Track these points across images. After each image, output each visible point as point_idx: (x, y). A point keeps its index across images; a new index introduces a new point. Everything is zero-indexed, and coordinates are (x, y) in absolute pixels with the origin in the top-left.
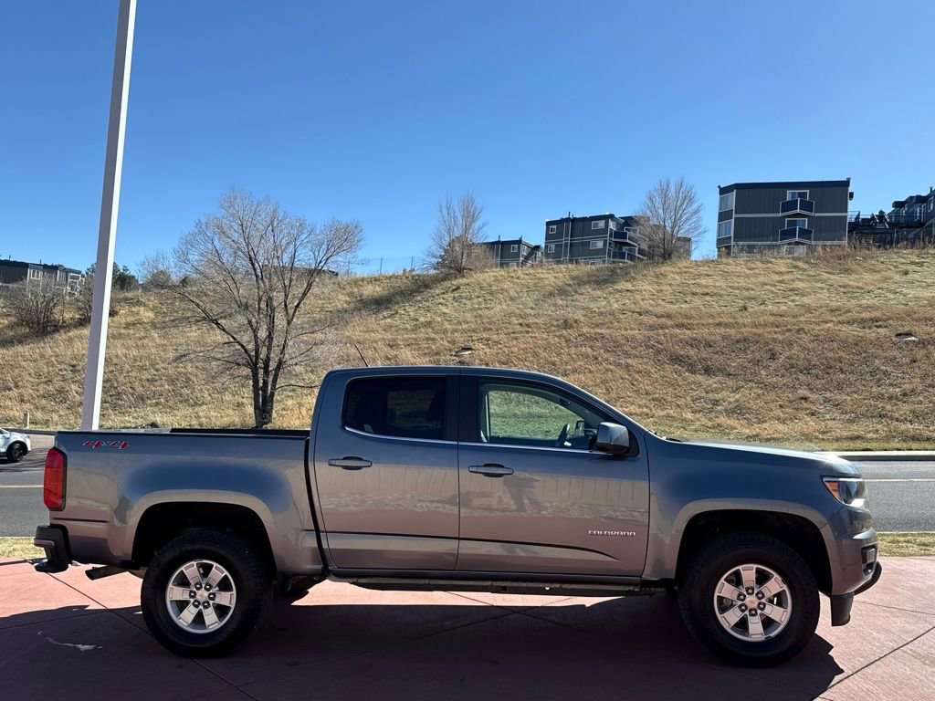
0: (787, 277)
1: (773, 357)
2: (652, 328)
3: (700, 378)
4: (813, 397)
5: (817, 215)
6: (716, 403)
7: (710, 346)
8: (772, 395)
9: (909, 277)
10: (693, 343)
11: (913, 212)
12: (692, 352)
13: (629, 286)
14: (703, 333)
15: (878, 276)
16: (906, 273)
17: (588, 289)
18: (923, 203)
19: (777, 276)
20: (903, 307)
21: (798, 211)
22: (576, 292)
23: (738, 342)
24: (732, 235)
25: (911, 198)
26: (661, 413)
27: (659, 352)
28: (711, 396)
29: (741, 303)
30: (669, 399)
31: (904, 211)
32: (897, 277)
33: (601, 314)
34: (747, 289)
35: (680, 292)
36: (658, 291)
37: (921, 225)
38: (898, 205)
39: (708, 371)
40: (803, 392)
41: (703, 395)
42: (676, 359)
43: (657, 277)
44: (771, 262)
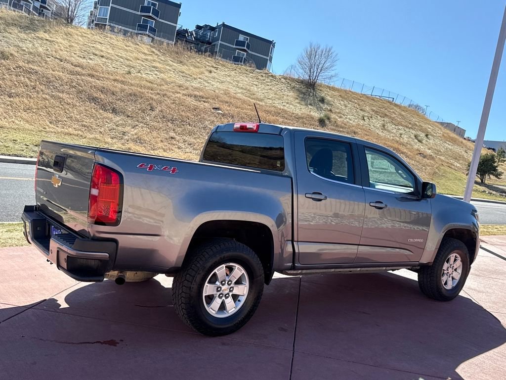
0: (149, 58)
1: (152, 109)
2: (72, 73)
3: (110, 115)
4: (178, 138)
5: (160, 20)
6: (124, 133)
7: (114, 95)
8: (155, 134)
9: (213, 74)
10: (102, 90)
11: (206, 34)
12: (102, 96)
13: (47, 36)
14: (108, 84)
15: (197, 70)
16: (211, 72)
17: (15, 30)
18: (213, 31)
19: (143, 55)
20: (213, 92)
21: (151, 14)
22: (5, 30)
23: (131, 95)
24: (108, 17)
25: (206, 26)
26: (91, 136)
27: (80, 92)
28: (120, 128)
29: (127, 69)
30: (94, 126)
31: (201, 32)
32: (207, 74)
33: (30, 53)
34: (128, 60)
35: (85, 51)
36: (70, 46)
37: (209, 43)
38: (199, 27)
39: (114, 111)
40: (172, 134)
41: (115, 127)
42: (94, 100)
43: (66, 34)
44: (138, 45)
